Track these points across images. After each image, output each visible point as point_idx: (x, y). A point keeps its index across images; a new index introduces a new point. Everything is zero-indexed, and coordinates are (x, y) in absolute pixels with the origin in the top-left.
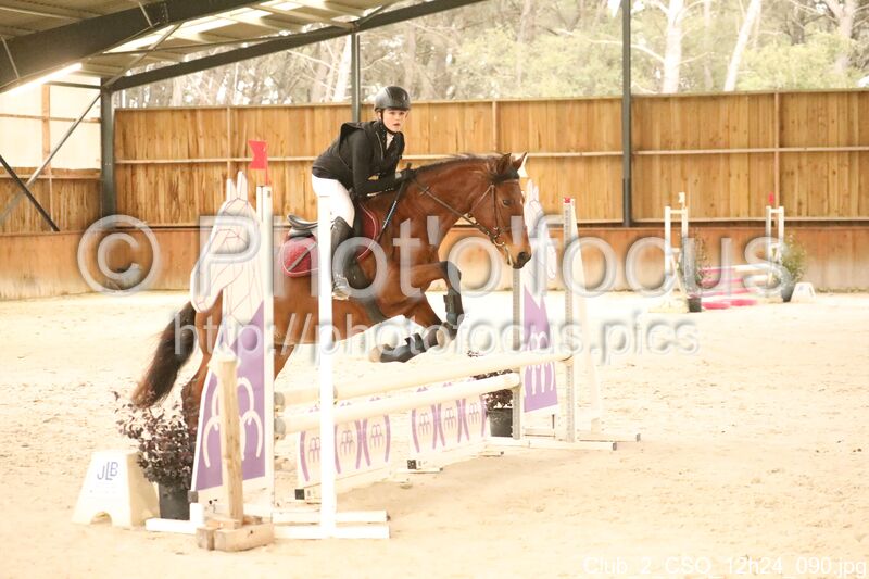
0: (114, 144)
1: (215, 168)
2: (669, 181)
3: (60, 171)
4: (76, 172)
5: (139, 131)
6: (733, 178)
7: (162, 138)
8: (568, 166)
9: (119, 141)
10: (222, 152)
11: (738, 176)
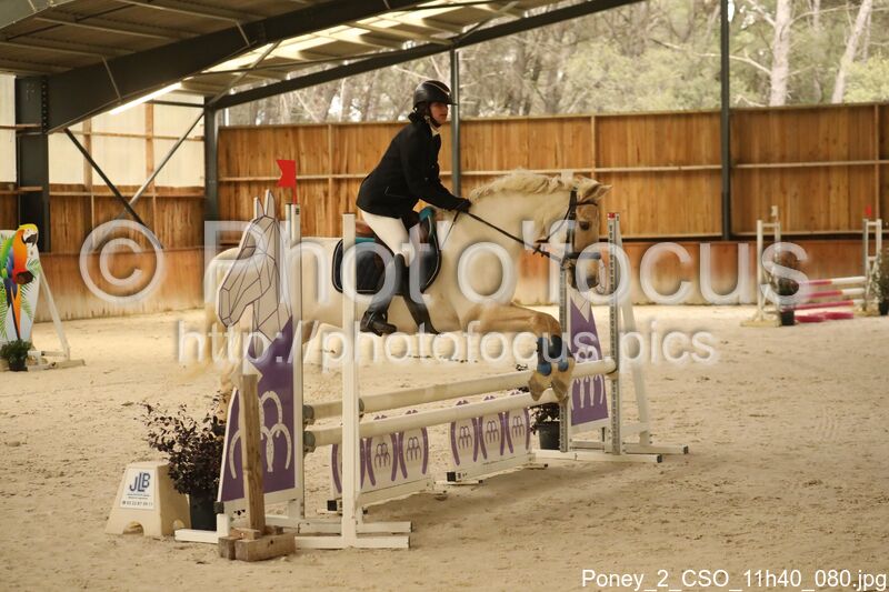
0: (217, 162)
1: (317, 187)
2: (769, 194)
3: (164, 189)
4: (180, 189)
5: (242, 149)
6: (833, 192)
7: (264, 155)
8: (667, 181)
9: (222, 159)
10: (323, 169)
11: (838, 188)
